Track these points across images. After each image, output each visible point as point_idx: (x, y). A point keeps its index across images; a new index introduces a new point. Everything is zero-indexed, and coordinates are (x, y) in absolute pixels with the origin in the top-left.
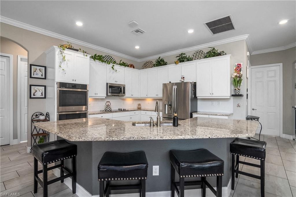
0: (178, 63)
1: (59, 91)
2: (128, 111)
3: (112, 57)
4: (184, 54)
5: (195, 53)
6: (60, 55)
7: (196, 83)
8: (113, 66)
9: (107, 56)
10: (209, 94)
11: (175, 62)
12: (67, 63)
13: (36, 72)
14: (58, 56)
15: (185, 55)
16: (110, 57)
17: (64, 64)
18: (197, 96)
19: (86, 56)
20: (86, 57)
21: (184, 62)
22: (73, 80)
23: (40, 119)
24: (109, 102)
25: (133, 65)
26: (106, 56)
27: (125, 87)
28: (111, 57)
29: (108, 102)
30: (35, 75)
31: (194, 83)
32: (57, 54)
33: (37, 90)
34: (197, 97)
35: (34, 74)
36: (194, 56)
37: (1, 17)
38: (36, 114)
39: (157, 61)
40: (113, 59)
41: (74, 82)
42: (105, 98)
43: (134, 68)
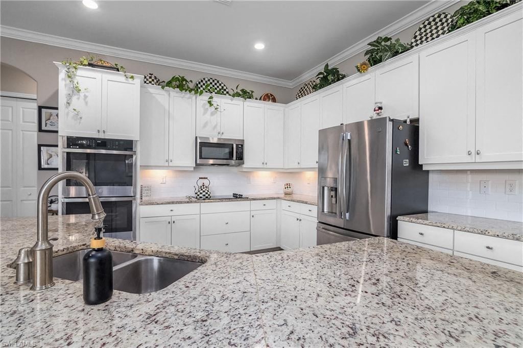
0: (366, 70)
1: (65, 154)
2: (247, 199)
3: (218, 82)
5: (420, 29)
6: (68, 80)
7: (417, 120)
8: (211, 98)
9: (206, 79)
10: (466, 154)
11: (357, 67)
12: (86, 97)
13: (50, 121)
14: (64, 82)
15: (388, 43)
16: (213, 81)
17: (78, 98)
18: (420, 163)
19: (132, 77)
20: (130, 80)
21: (381, 62)
22: (99, 131)
23: (52, 209)
24: (207, 178)
25: (272, 95)
26: (204, 79)
27: (242, 145)
28: (216, 82)
29: (205, 178)
30: (48, 125)
31: (411, 121)
32: (62, 79)
33: (53, 154)
34: (421, 166)
35: (46, 124)
36: (418, 38)
37: (1, 27)
38: (52, 200)
39: (322, 76)
40: (222, 85)
41: (102, 136)
42: (192, 169)
43: (274, 100)
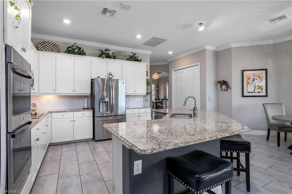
4: (109, 50)
